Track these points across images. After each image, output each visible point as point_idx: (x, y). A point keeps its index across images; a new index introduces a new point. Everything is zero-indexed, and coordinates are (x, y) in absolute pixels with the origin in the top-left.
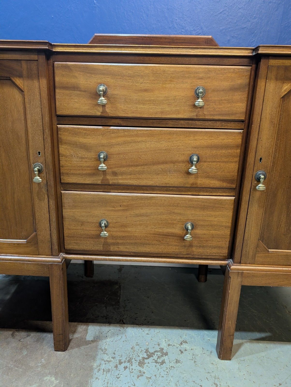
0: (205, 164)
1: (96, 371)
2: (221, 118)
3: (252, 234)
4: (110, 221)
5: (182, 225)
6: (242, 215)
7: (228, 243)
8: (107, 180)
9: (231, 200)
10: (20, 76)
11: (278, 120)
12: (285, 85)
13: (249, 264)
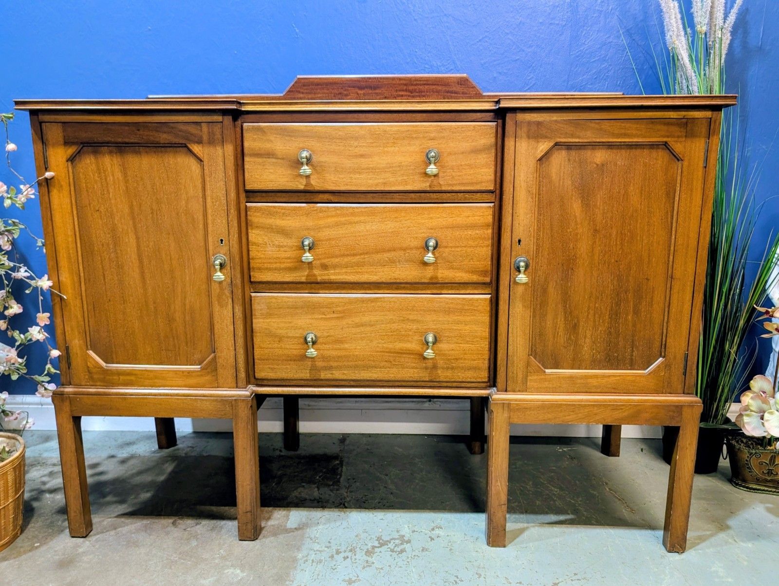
0: (447, 250)
1: (301, 562)
2: (463, 188)
3: (518, 346)
4: (318, 335)
5: (421, 337)
6: (502, 319)
7: (486, 362)
8: (315, 275)
9: (485, 299)
10: (200, 142)
11: (538, 188)
12: (540, 144)
13: (519, 391)
